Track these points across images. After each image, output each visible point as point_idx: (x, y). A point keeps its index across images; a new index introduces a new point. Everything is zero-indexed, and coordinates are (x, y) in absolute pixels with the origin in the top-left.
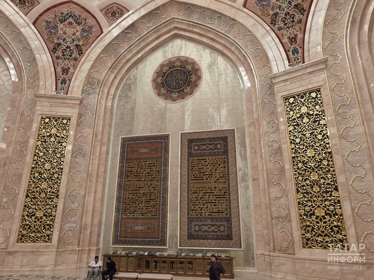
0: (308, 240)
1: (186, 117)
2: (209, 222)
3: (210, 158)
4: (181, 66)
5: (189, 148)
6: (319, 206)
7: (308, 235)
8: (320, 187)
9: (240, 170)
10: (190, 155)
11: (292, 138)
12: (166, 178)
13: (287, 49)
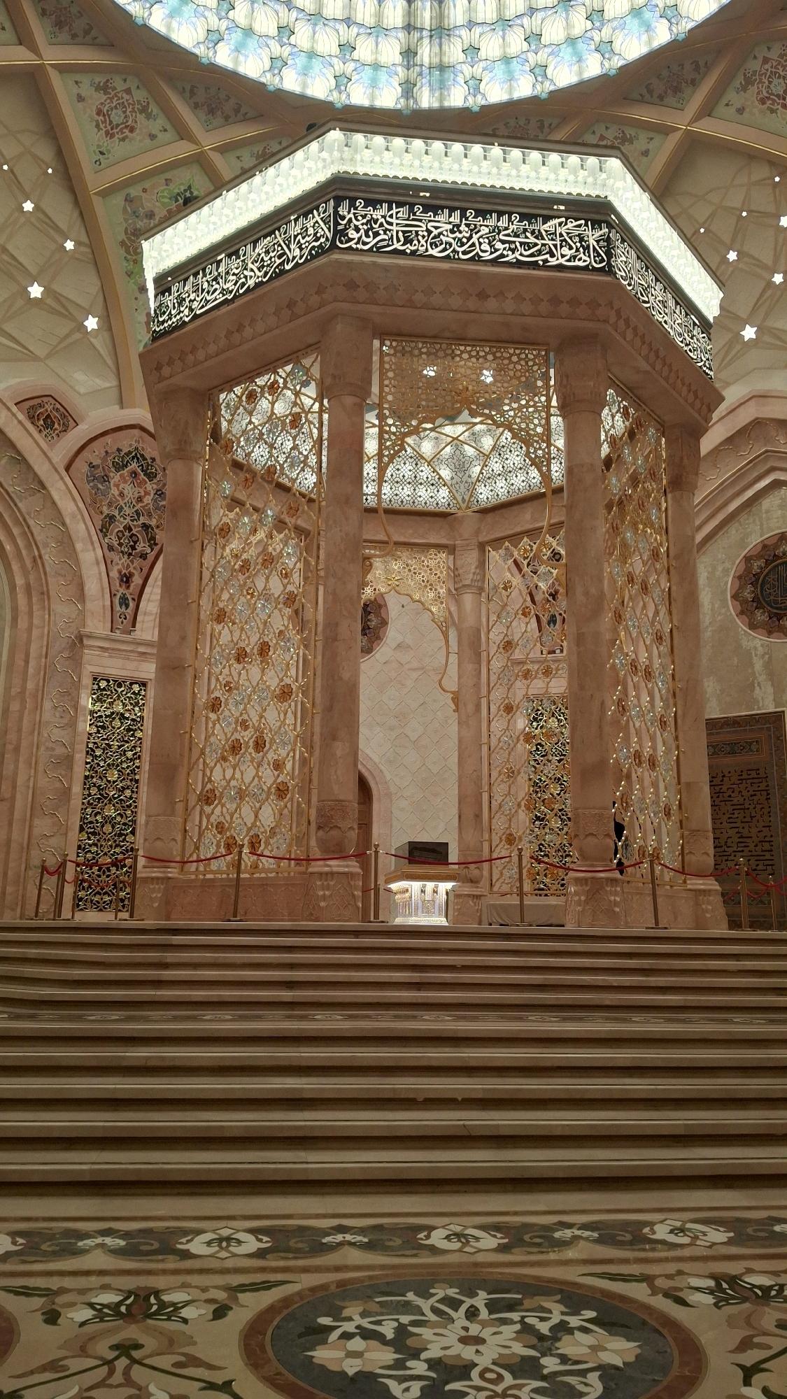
0: (80, 900)
6: (105, 854)
7: (81, 894)
8: (113, 827)
11: (91, 745)
13: (113, 593)
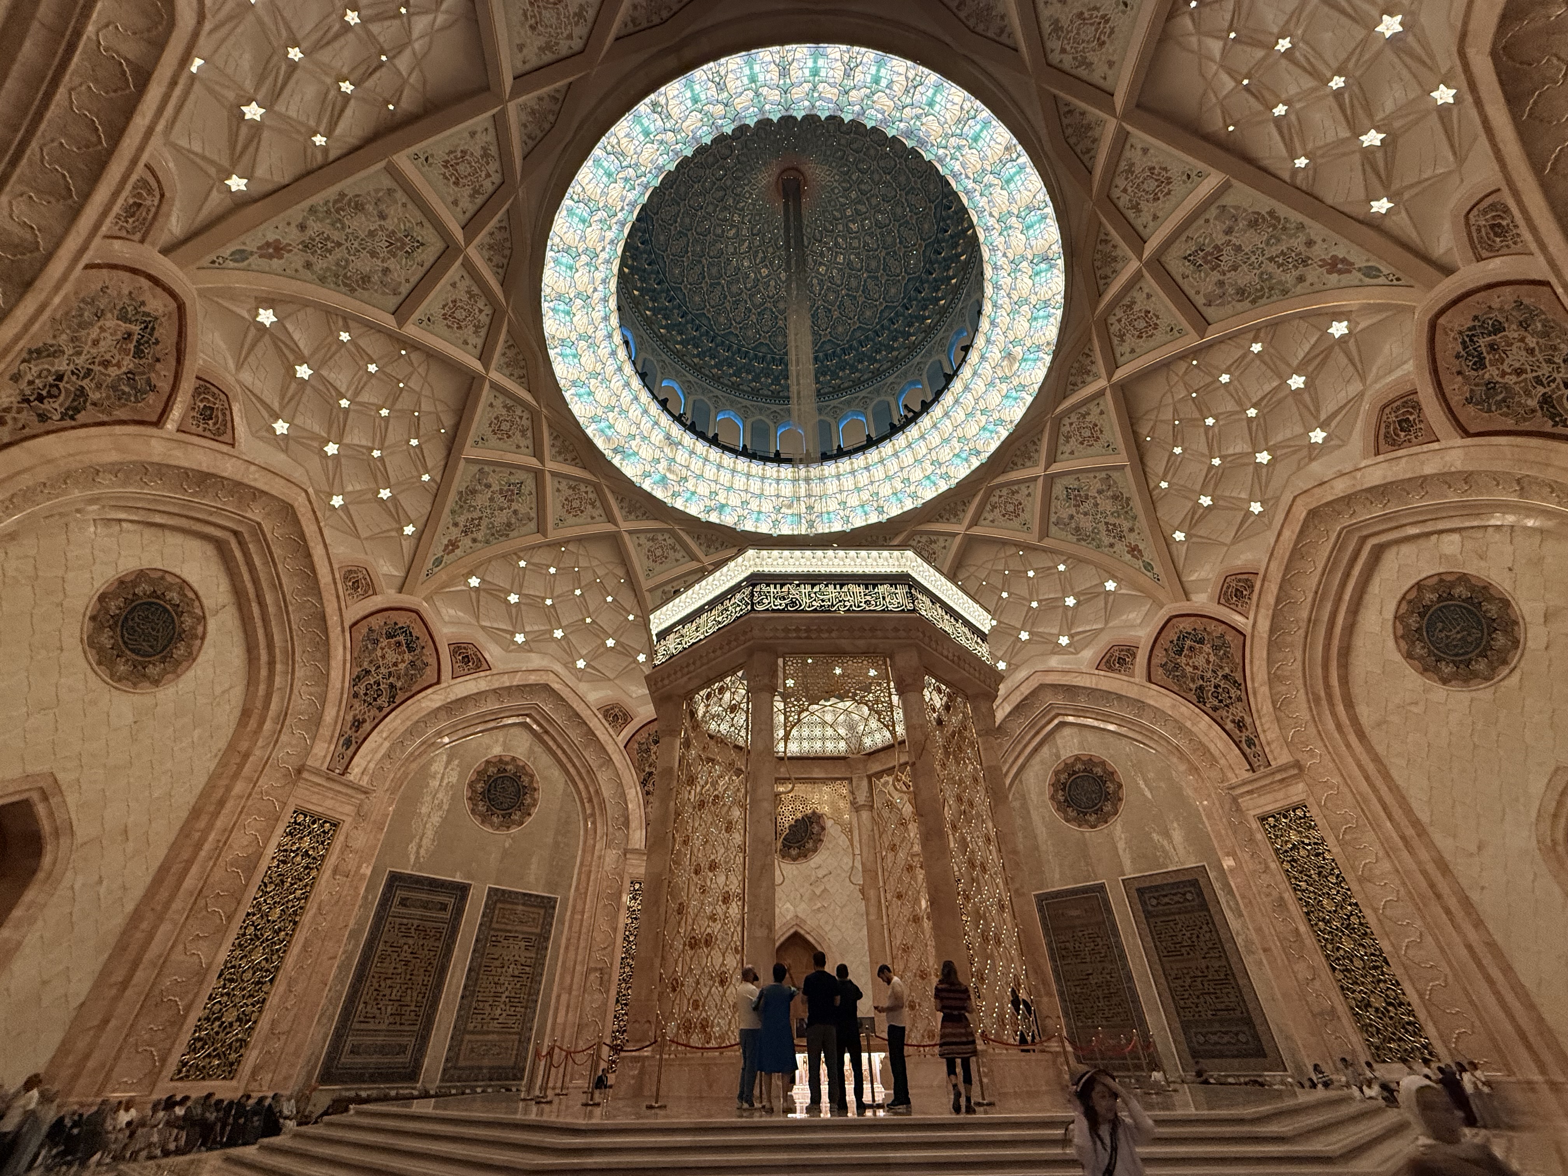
0: (1377, 1048)
1: (1121, 852)
2: (1217, 1027)
3: (1182, 916)
4: (1085, 770)
5: (1144, 903)
6: (1372, 992)
7: (1375, 1041)
8: (1363, 960)
9: (1238, 934)
10: (1148, 915)
11: (1293, 881)
12: (1123, 957)
